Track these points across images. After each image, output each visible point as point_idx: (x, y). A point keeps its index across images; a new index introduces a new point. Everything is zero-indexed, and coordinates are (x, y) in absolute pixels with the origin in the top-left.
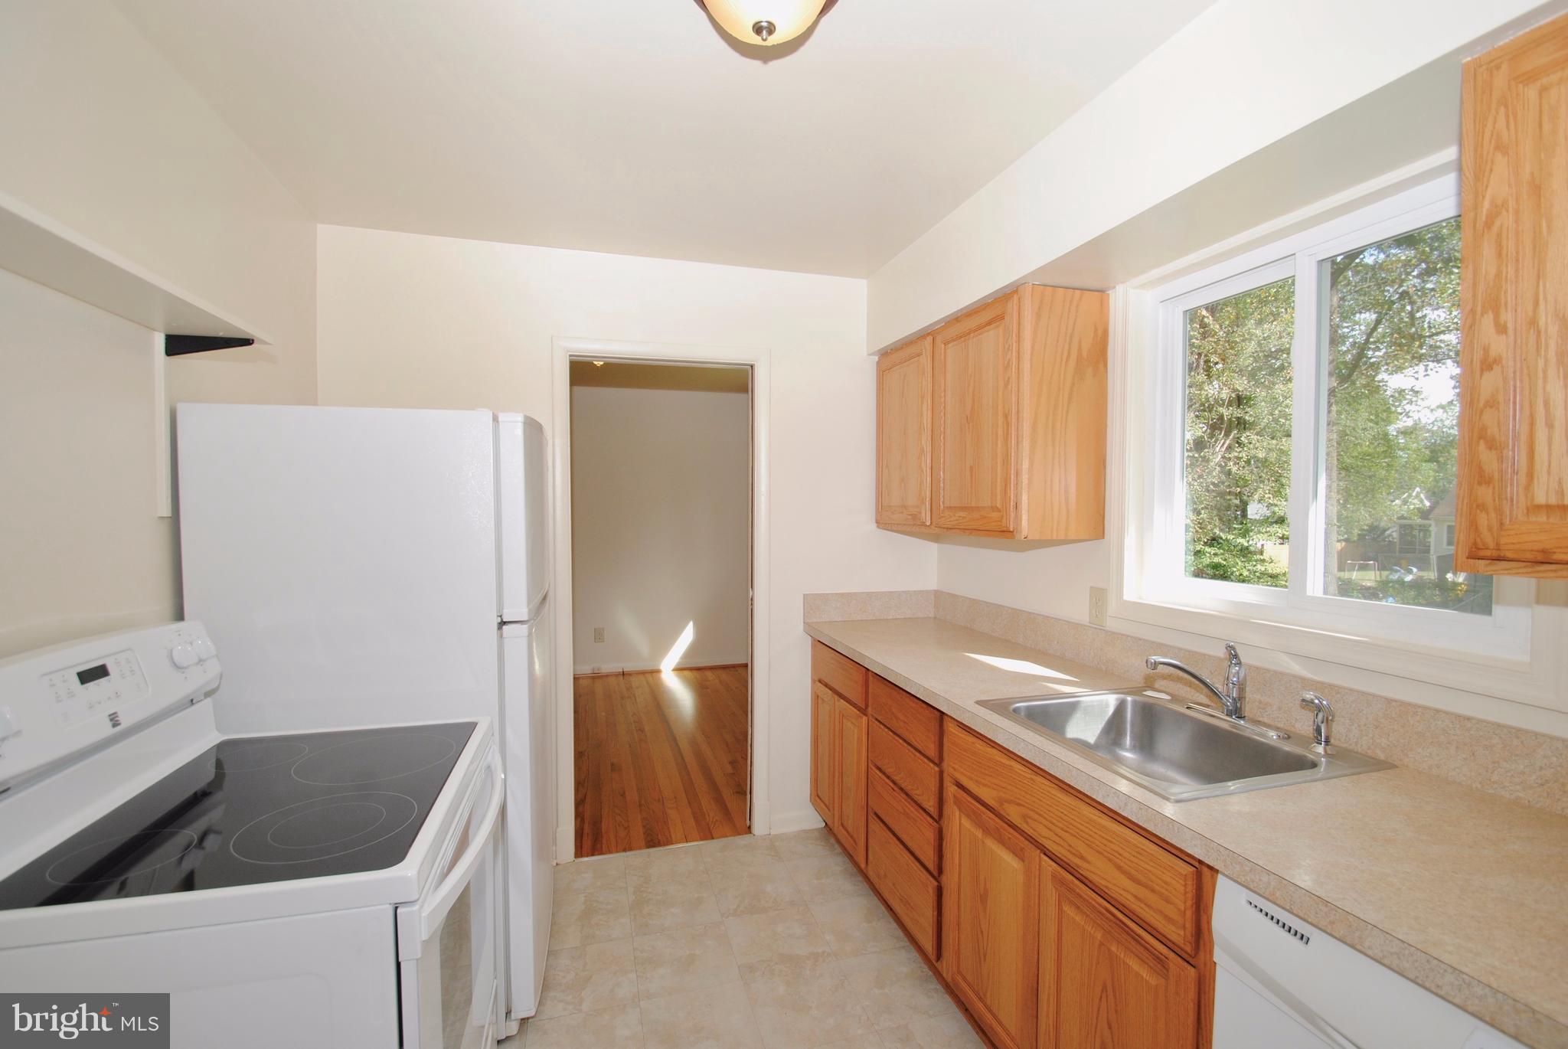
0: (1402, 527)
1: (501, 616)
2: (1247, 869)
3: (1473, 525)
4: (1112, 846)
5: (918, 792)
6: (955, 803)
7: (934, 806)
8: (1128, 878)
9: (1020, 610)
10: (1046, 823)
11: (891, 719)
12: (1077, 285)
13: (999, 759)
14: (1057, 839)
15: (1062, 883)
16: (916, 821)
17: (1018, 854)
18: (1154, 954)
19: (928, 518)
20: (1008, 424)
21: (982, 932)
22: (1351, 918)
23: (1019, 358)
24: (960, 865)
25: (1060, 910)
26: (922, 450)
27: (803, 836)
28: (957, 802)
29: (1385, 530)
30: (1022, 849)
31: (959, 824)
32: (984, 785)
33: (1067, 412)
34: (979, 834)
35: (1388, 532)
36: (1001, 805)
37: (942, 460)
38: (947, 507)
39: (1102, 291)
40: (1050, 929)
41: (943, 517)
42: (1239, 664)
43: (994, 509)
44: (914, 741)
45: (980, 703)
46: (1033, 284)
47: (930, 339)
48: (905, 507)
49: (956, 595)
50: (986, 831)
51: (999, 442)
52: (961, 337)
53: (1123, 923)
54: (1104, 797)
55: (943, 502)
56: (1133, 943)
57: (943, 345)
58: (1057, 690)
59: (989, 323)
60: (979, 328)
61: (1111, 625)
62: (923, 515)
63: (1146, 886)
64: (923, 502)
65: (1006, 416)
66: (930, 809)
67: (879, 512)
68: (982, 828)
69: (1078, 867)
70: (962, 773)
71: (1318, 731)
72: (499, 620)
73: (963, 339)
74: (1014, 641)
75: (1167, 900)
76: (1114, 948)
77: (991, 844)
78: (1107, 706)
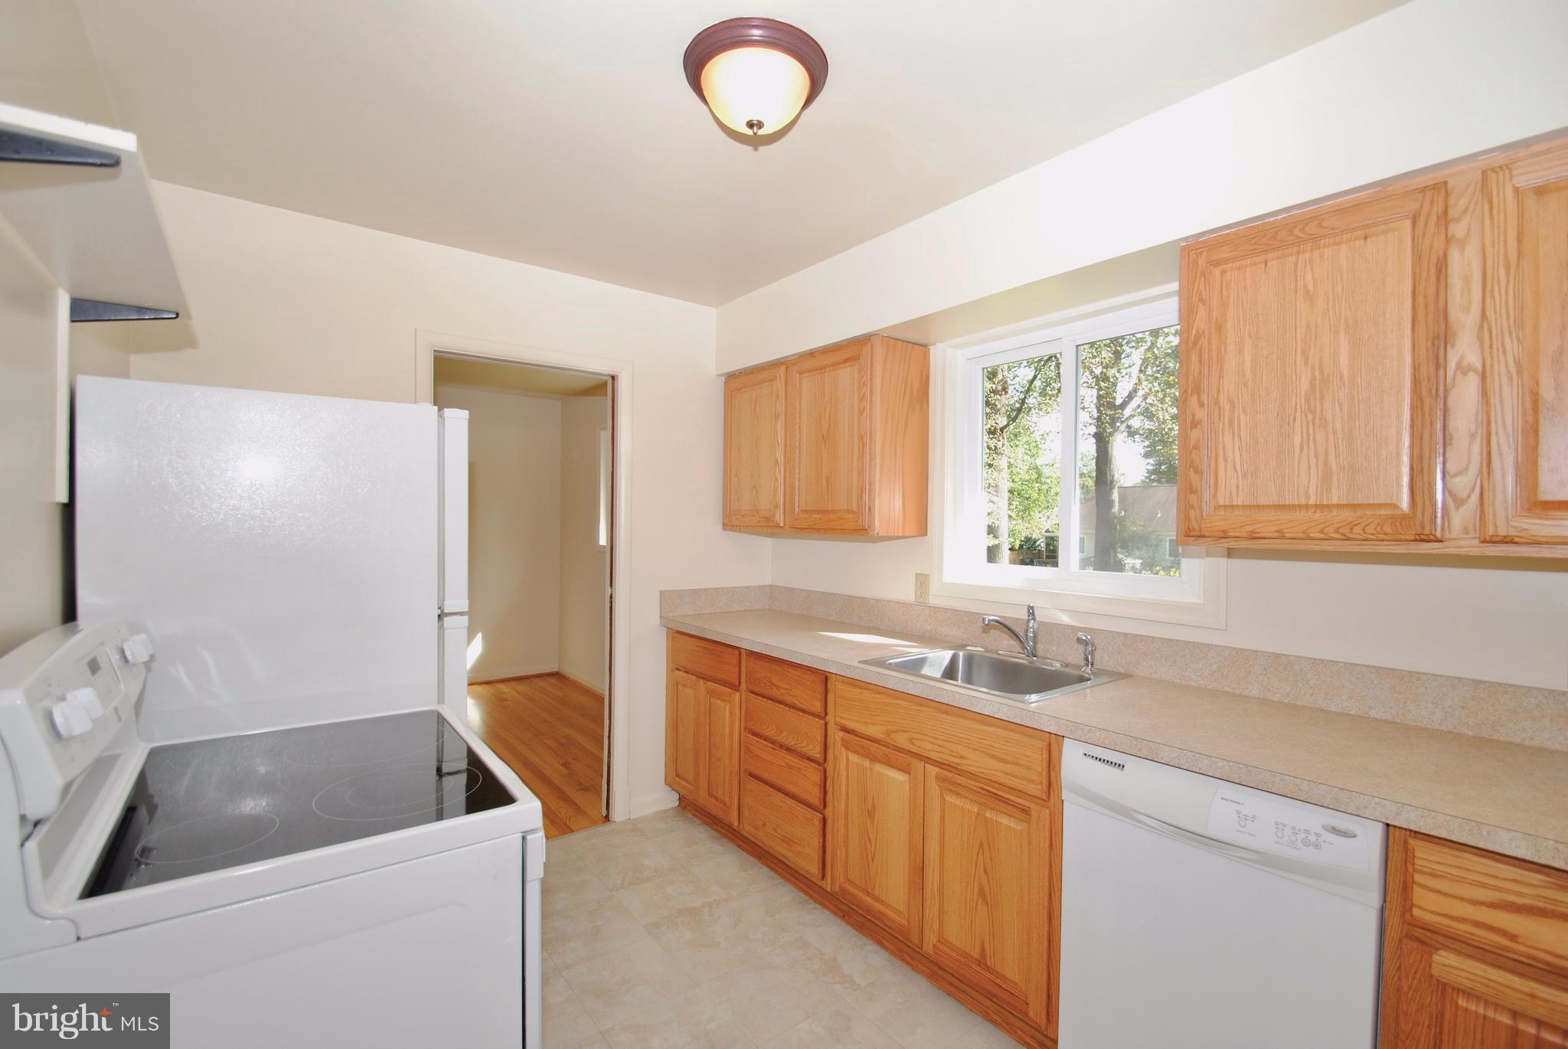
0: (1047, 538)
1: (440, 608)
2: (1086, 731)
3: (1187, 518)
4: (986, 742)
5: (802, 745)
6: (843, 745)
7: (819, 752)
8: (999, 761)
9: (855, 597)
10: (930, 739)
11: (772, 689)
12: (906, 339)
13: (888, 701)
14: (940, 749)
15: (945, 779)
16: (799, 769)
17: (905, 769)
18: (1018, 808)
19: (782, 520)
20: (863, 443)
21: (870, 840)
22: (1151, 744)
23: (871, 392)
24: (847, 793)
25: (943, 800)
26: (777, 462)
27: (662, 815)
28: (846, 745)
29: (1035, 542)
30: (909, 765)
31: (847, 763)
32: (872, 724)
33: (904, 436)
34: (867, 763)
35: (1037, 544)
36: (889, 735)
37: (797, 471)
38: (803, 511)
39: (925, 346)
40: (934, 818)
41: (797, 519)
42: (1034, 619)
43: (850, 511)
44: (797, 703)
45: (860, 662)
46: (883, 336)
47: (783, 368)
48: (757, 511)
49: (793, 589)
50: (874, 759)
51: (855, 458)
52: (817, 370)
53: (995, 794)
54: (981, 708)
55: (799, 507)
56: (1004, 805)
57: (798, 375)
58: (902, 651)
59: (846, 361)
60: (835, 365)
61: (933, 601)
62: (778, 517)
63: (1014, 763)
64: (777, 506)
65: (861, 437)
66: (816, 756)
67: (727, 516)
68: (867, 758)
69: (958, 764)
70: (850, 719)
71: (1087, 659)
72: (439, 612)
73: (818, 371)
74: (849, 622)
75: (1029, 768)
76: (988, 815)
77: (879, 768)
78: (944, 659)
